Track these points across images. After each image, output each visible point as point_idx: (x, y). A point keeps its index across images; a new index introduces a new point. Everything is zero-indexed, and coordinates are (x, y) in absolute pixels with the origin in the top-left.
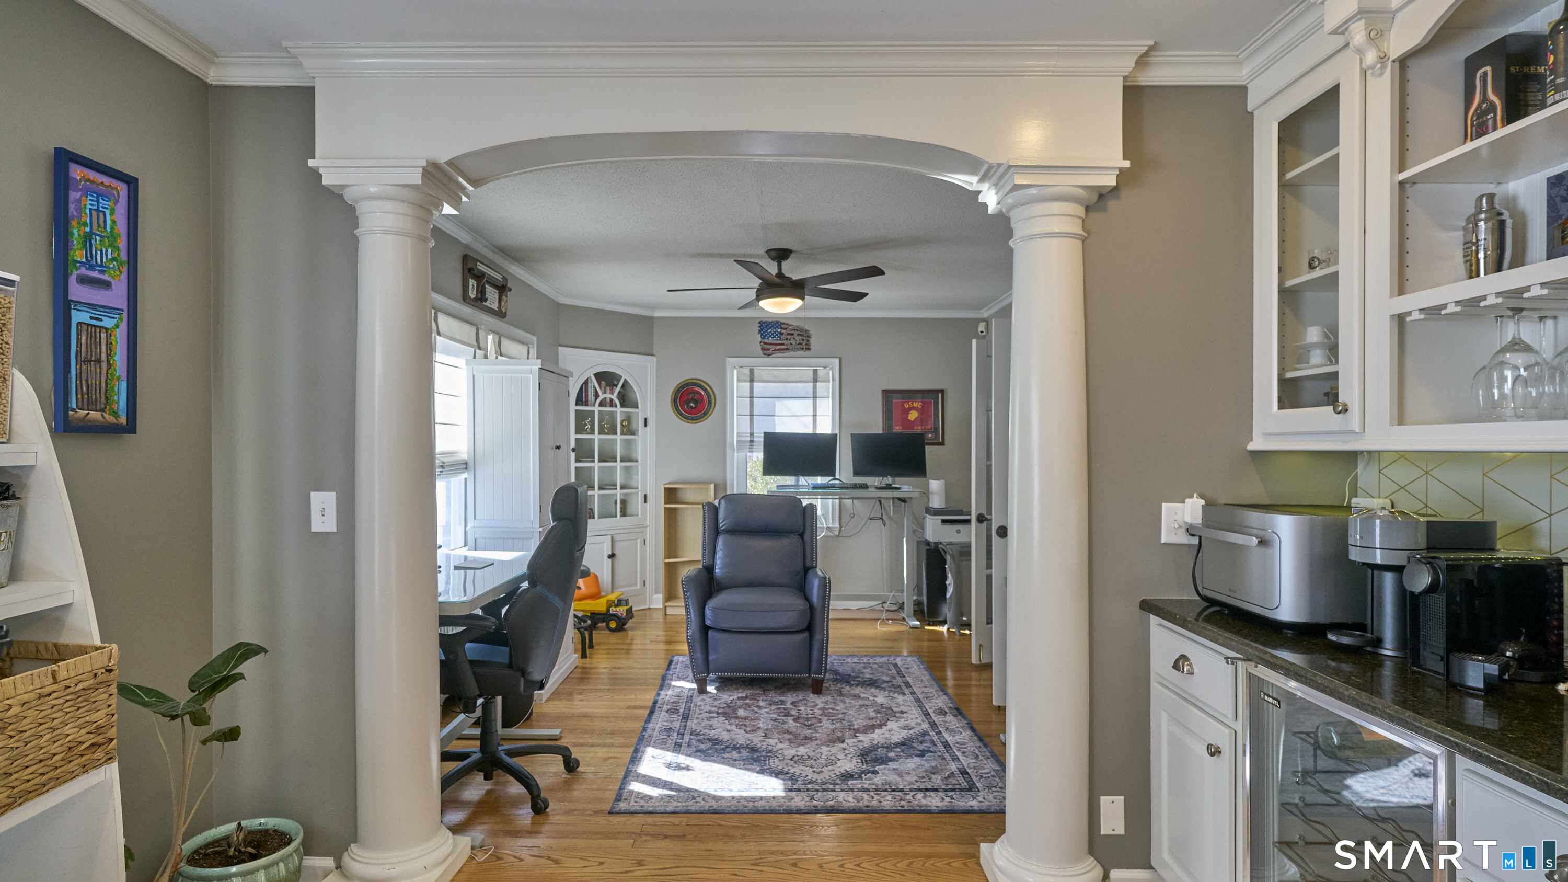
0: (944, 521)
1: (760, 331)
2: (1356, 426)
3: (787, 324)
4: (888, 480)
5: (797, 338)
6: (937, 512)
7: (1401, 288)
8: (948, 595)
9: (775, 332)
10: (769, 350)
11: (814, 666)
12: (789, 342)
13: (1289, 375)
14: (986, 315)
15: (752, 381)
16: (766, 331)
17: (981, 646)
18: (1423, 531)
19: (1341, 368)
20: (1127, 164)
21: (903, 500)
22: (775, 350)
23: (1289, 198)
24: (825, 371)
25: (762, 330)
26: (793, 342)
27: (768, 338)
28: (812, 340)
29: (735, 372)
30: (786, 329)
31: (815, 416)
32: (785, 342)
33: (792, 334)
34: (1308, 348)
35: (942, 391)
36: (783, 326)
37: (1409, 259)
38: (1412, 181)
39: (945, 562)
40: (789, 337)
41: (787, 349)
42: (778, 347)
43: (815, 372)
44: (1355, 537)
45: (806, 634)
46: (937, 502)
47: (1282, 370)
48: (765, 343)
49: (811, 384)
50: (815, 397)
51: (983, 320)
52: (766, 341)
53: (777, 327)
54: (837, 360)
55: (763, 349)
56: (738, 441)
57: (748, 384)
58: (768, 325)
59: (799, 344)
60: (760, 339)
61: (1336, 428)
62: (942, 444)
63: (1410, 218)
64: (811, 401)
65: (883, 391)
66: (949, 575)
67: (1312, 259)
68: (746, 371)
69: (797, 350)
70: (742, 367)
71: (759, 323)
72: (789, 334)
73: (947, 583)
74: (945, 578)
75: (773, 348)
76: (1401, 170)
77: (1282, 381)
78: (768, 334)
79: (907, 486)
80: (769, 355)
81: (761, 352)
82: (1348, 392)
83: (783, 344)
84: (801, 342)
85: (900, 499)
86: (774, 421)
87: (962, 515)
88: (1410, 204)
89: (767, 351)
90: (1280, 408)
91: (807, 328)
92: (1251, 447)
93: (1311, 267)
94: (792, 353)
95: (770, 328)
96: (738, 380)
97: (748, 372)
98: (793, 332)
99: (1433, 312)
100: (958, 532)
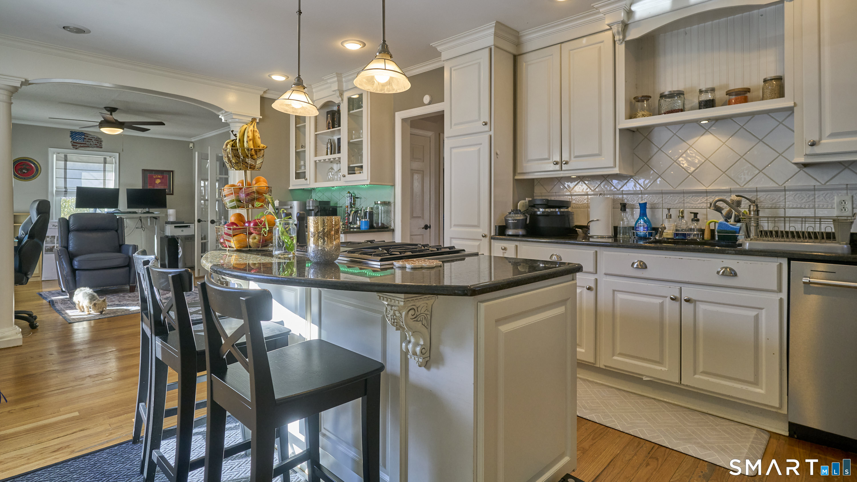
0: (175, 227)
1: (71, 136)
2: (309, 183)
3: (87, 134)
4: (147, 210)
5: (94, 142)
6: (172, 223)
7: (316, 155)
8: (179, 256)
9: (80, 137)
10: (77, 146)
11: (131, 282)
12: (89, 143)
13: (298, 172)
14: (193, 140)
15: (66, 160)
16: (75, 136)
17: (199, 270)
18: (318, 203)
19: (306, 171)
20: (261, 117)
21: (156, 218)
22: (81, 146)
23: (298, 131)
24: (110, 158)
25: (72, 136)
26: (91, 143)
27: (76, 140)
28: (103, 143)
29: (55, 156)
30: (87, 136)
31: (104, 180)
32: (87, 143)
33: (92, 140)
34: (301, 166)
35: (172, 171)
36: (85, 135)
37: (317, 150)
38: (318, 134)
39: (178, 243)
40: (90, 141)
41: (88, 146)
42: (82, 145)
43: (105, 159)
44: (307, 205)
45: (127, 268)
46: (172, 219)
47: (296, 170)
48: (74, 142)
49: (103, 165)
50: (104, 171)
51: (192, 142)
52: (75, 141)
53: (82, 135)
54: (118, 154)
55: (73, 145)
56: (56, 191)
57: (63, 162)
58: (76, 134)
59: (95, 144)
60: (71, 140)
61: (305, 183)
62: (172, 194)
63: (317, 141)
64: (102, 173)
65: (143, 170)
66: (180, 248)
67: (302, 146)
68: (62, 156)
69: (94, 147)
70: (59, 153)
71: (71, 132)
72: (89, 139)
73: (179, 251)
74: (178, 249)
75: (79, 145)
76: (316, 132)
77: (296, 173)
78: (76, 138)
79: (156, 212)
80: (76, 149)
81: (72, 147)
82: (307, 176)
83: (86, 144)
84: (97, 143)
85: (154, 218)
86: (81, 182)
87: (184, 224)
88: (318, 139)
89: (75, 146)
90: (296, 179)
91: (100, 137)
92: (290, 188)
93: (302, 147)
94: (91, 149)
95: (78, 135)
96: (57, 160)
97: (63, 156)
98: (92, 138)
99: (320, 161)
100: (182, 231)
